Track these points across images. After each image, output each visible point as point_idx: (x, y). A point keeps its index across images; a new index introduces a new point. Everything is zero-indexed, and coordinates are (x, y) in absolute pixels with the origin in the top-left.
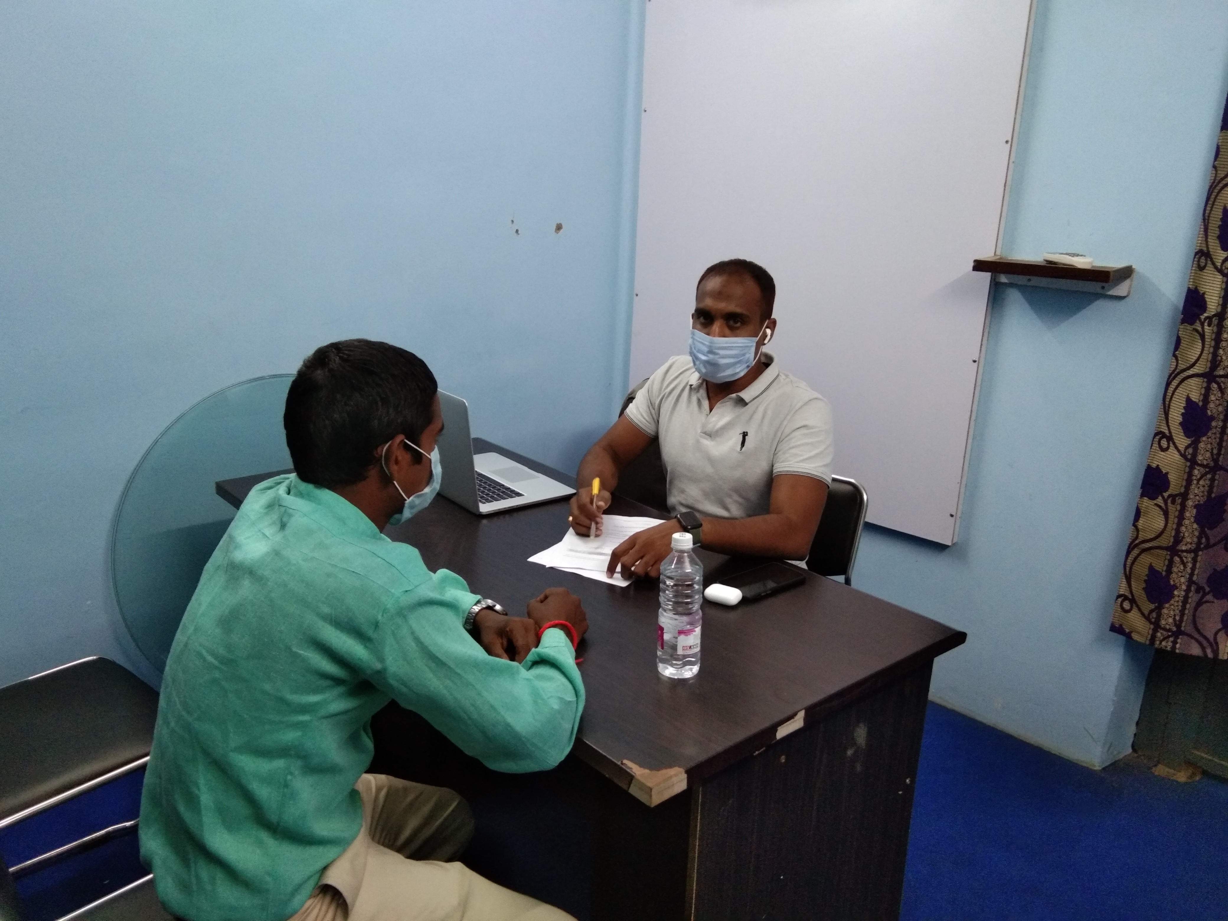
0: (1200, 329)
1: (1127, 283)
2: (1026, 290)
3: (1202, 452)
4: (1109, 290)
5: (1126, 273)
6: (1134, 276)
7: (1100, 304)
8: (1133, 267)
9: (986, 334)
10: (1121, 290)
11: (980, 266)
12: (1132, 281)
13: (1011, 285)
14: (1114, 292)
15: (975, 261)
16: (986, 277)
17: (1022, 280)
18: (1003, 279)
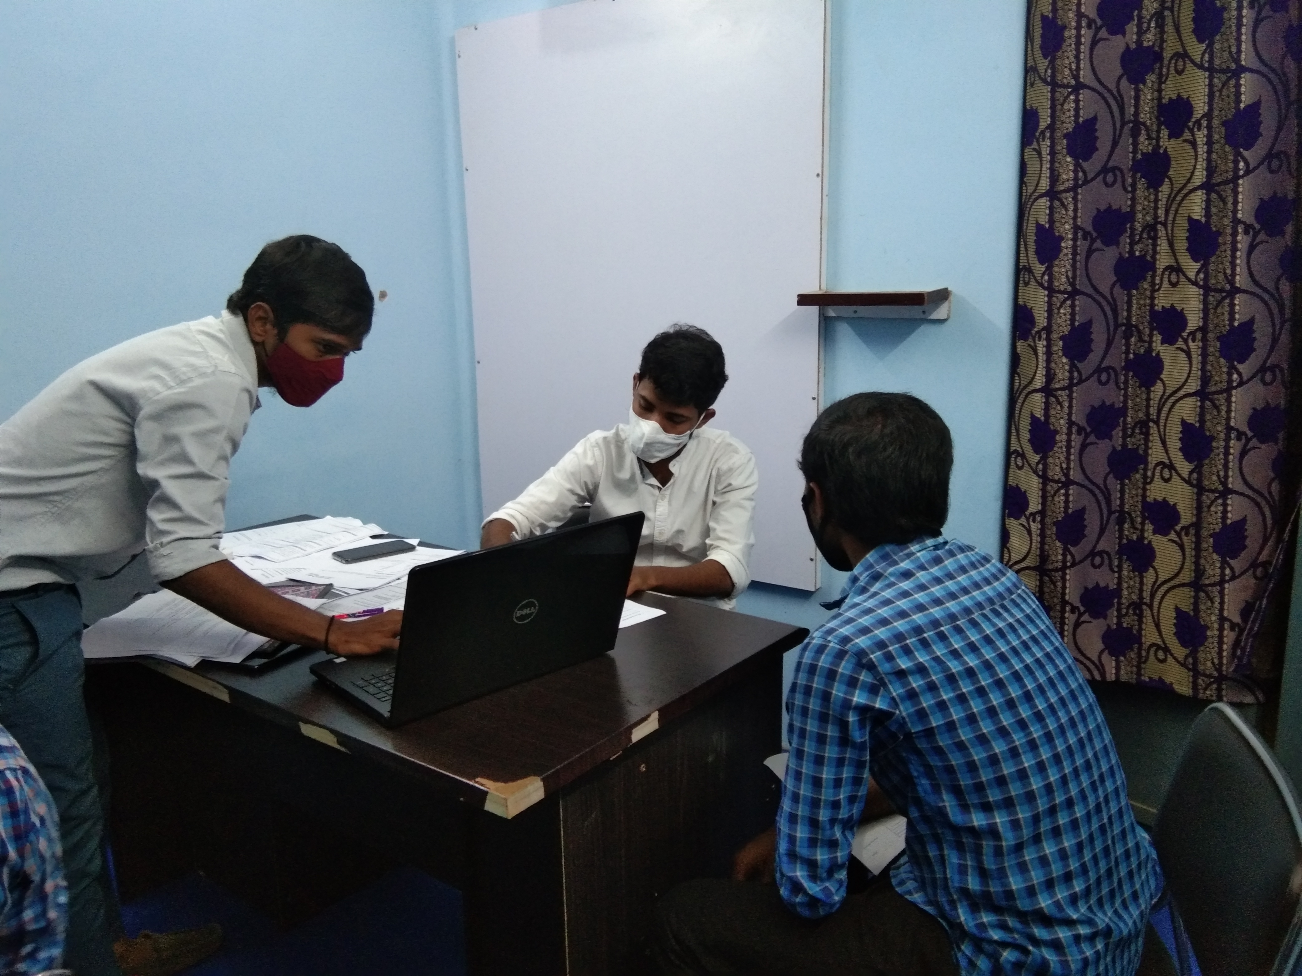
0: (1032, 344)
1: (946, 305)
2: (855, 323)
3: (1052, 467)
4: (931, 313)
5: (942, 295)
6: (952, 298)
7: (925, 329)
8: (949, 289)
9: (822, 370)
10: (941, 313)
11: (804, 300)
12: (950, 303)
13: (838, 318)
14: (935, 316)
15: (799, 296)
16: (814, 310)
17: (847, 311)
18: (831, 312)
